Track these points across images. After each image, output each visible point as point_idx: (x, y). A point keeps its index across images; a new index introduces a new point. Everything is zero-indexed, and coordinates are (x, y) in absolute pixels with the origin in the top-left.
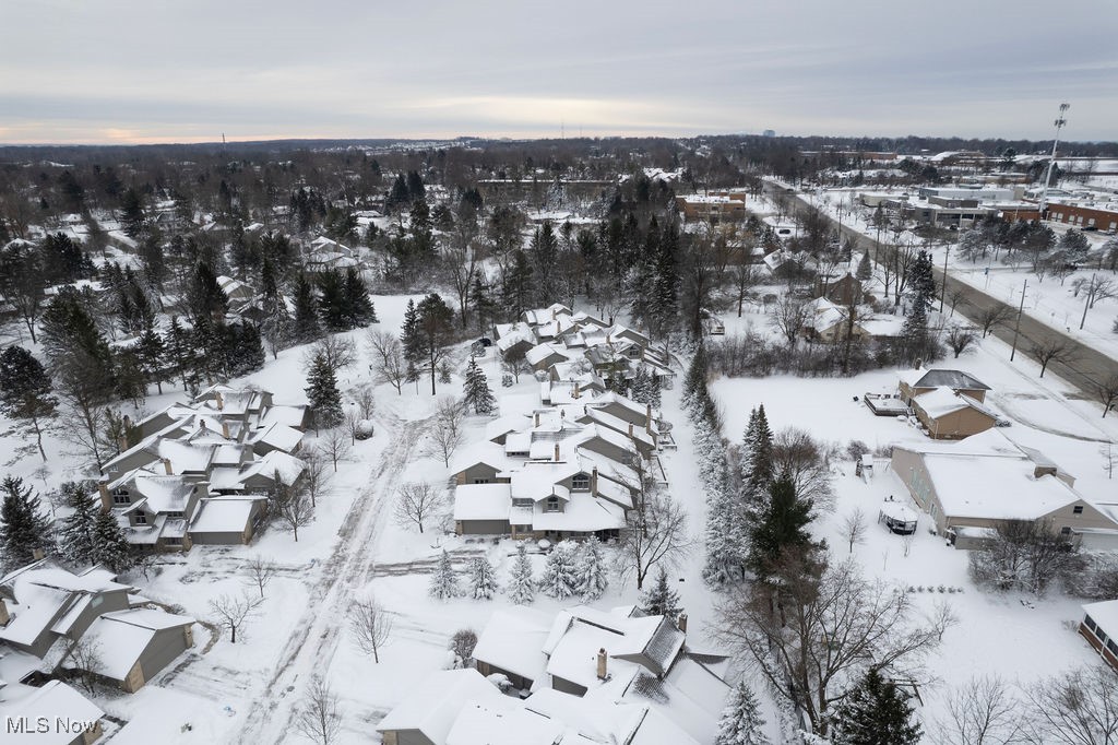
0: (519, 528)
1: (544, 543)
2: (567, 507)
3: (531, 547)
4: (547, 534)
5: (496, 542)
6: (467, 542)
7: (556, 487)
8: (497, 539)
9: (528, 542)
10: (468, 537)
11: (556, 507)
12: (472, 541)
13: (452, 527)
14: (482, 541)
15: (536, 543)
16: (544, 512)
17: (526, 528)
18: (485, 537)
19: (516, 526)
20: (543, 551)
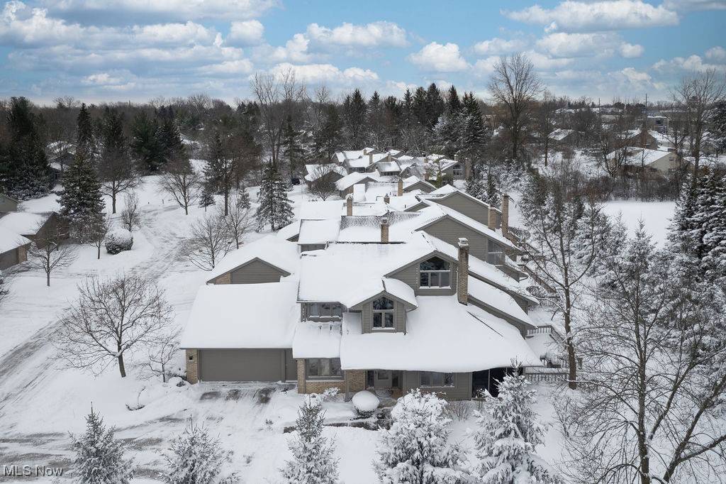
0: (313, 367)
1: (365, 401)
2: (413, 321)
3: (336, 411)
4: (371, 379)
5: (264, 398)
6: (204, 396)
7: (389, 282)
8: (267, 391)
9: (334, 399)
10: (208, 387)
11: (390, 321)
12: (214, 395)
13: (179, 363)
14: (235, 395)
15: (348, 399)
16: (363, 332)
17: (327, 369)
18: (243, 387)
19: (306, 361)
20: (362, 420)
